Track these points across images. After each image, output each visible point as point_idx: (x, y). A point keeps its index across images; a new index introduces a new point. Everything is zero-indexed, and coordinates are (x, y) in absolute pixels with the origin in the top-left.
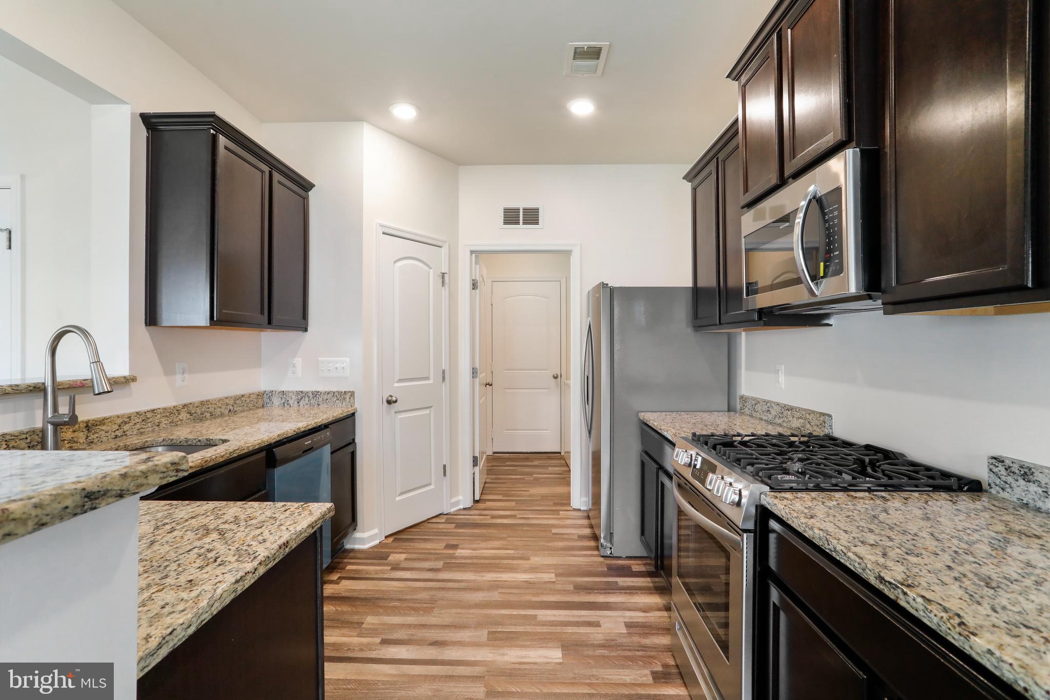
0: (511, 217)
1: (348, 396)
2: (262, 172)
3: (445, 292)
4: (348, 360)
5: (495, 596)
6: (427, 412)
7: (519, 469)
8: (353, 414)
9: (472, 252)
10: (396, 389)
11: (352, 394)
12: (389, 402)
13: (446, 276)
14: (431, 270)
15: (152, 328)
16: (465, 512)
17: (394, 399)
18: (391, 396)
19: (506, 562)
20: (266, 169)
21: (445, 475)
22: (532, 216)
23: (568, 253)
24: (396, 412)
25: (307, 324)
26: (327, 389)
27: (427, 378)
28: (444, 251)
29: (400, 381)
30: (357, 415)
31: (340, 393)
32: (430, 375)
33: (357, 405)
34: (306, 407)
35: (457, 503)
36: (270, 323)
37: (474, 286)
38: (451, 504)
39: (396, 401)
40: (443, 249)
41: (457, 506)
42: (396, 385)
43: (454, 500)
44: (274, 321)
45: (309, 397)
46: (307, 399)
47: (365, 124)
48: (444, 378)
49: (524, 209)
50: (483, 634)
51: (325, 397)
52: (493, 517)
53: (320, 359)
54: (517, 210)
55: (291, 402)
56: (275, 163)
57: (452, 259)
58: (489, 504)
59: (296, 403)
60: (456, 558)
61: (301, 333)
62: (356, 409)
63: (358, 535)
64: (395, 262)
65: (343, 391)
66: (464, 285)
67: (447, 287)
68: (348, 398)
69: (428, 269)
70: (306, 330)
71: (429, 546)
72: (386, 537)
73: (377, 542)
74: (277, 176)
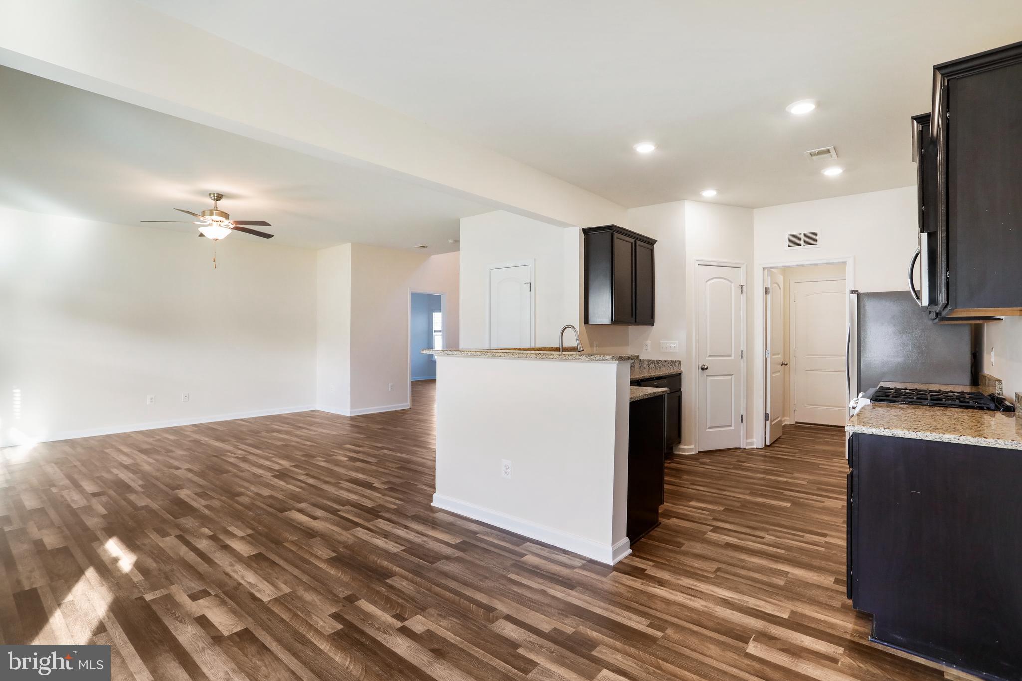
0: (794, 241)
1: (677, 364)
2: (632, 244)
3: (743, 298)
4: (677, 342)
5: (762, 482)
6: (729, 377)
7: (813, 434)
8: (680, 374)
9: (764, 269)
10: (707, 361)
11: (680, 362)
12: (703, 369)
13: (744, 288)
14: (733, 284)
15: (587, 325)
16: (757, 449)
17: (706, 367)
18: (704, 365)
19: (775, 473)
20: (633, 241)
21: (742, 421)
22: (812, 239)
23: (844, 264)
24: (707, 376)
25: (654, 322)
26: (665, 359)
27: (730, 356)
28: (743, 270)
29: (710, 356)
30: (682, 375)
31: (672, 361)
32: (731, 353)
33: (682, 369)
34: (653, 369)
35: (752, 443)
36: (636, 322)
37: (767, 291)
38: (746, 443)
39: (707, 368)
40: (741, 269)
41: (751, 445)
42: (707, 358)
43: (749, 440)
44: (638, 321)
45: (655, 363)
46: (654, 364)
47: (685, 200)
48: (742, 357)
49: (805, 234)
50: (748, 492)
51: (664, 364)
52: (776, 454)
53: (661, 341)
54: (799, 236)
55: (645, 366)
56: (637, 236)
57: (749, 274)
58: (776, 448)
59: (647, 366)
60: (742, 466)
61: (650, 326)
62: (682, 371)
63: (682, 446)
64: (706, 282)
65: (674, 360)
66: (759, 292)
67: (744, 294)
68: (677, 365)
69: (729, 283)
70: (653, 325)
71: (726, 459)
72: (699, 452)
73: (693, 453)
74: (638, 243)
